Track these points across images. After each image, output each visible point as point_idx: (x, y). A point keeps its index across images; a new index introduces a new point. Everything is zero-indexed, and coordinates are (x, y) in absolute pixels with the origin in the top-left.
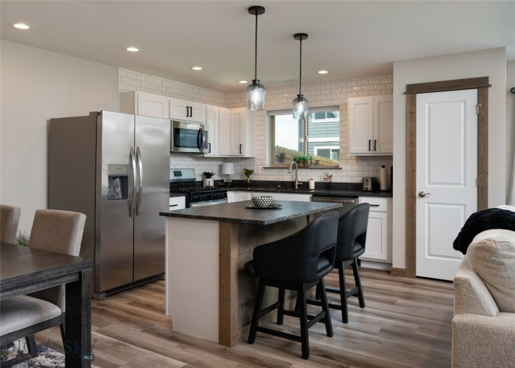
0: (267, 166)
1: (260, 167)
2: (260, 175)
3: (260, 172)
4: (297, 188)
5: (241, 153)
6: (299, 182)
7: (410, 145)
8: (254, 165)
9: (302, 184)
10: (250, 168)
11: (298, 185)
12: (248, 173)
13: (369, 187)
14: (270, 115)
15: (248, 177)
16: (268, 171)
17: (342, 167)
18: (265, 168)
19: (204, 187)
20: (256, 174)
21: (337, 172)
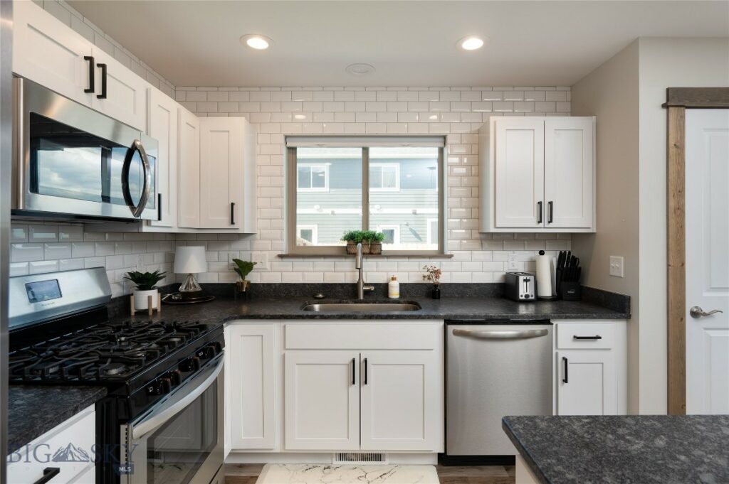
0: (284, 253)
1: (270, 255)
2: (269, 272)
3: (268, 265)
4: (362, 298)
5: (233, 223)
6: (366, 285)
7: (675, 212)
8: (252, 250)
9: (373, 288)
10: (245, 258)
11: (366, 292)
12: (243, 267)
14: (290, 145)
15: (243, 278)
16: (288, 263)
17: (453, 253)
18: (281, 256)
19: (133, 314)
20: (261, 270)
21: (444, 263)
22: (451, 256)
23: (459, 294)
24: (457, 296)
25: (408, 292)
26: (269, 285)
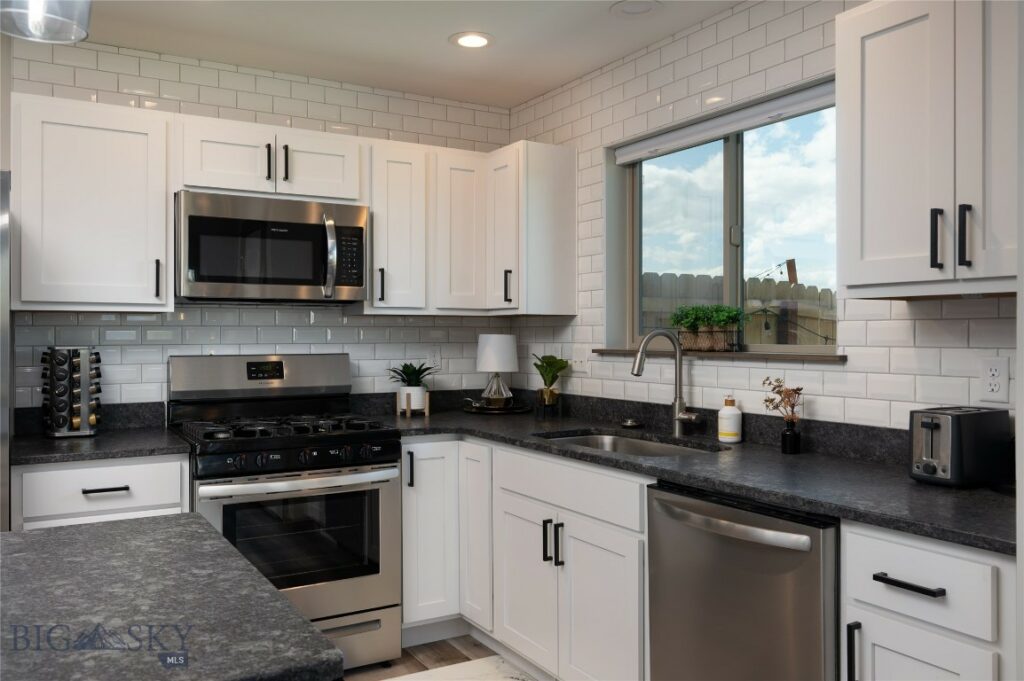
0: (603, 347)
1: (589, 348)
2: (589, 378)
3: (587, 367)
4: (677, 433)
5: (507, 299)
6: (690, 410)
8: (573, 341)
9: (695, 416)
11: (685, 424)
12: (554, 368)
13: (944, 462)
14: (621, 160)
15: (546, 384)
16: (608, 365)
17: (848, 352)
18: (601, 353)
19: (399, 414)
20: (583, 375)
21: (828, 375)
22: (843, 359)
23: (856, 451)
24: (852, 455)
25: (761, 434)
26: (587, 398)
